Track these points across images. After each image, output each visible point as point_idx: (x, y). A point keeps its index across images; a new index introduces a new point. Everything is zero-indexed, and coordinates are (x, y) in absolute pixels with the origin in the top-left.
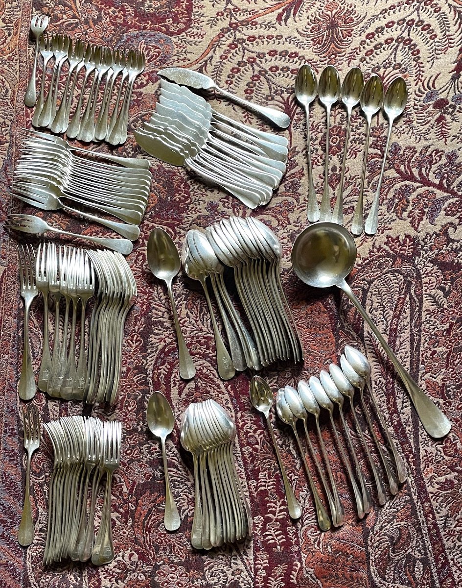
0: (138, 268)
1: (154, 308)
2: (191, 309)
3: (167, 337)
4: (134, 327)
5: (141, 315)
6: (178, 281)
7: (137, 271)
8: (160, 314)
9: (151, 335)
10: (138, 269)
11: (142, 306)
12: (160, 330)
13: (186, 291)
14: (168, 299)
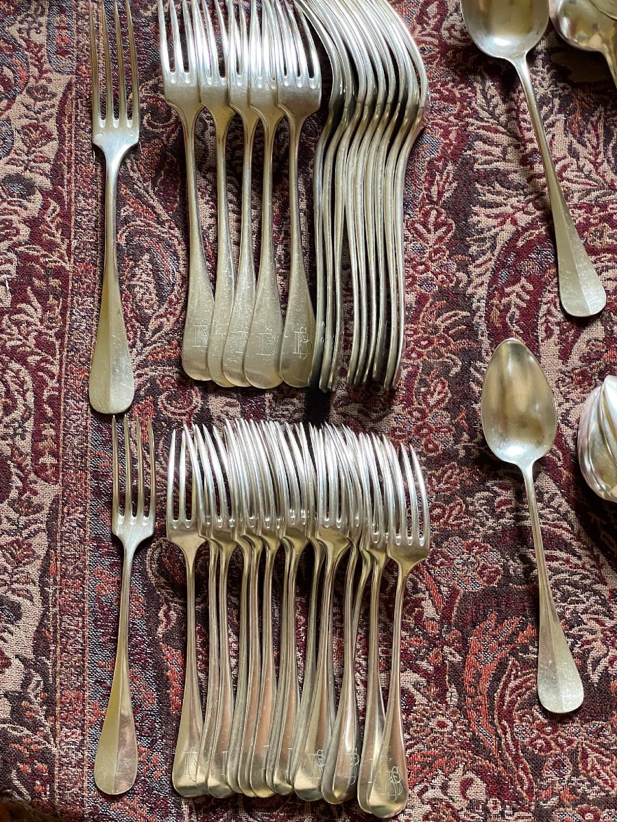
0: (430, 35)
1: (479, 138)
2: (581, 133)
3: (517, 209)
4: (428, 189)
5: (443, 157)
6: (539, 63)
7: (425, 42)
8: (497, 151)
9: (476, 209)
10: (428, 39)
11: (446, 134)
12: (499, 193)
13: (563, 88)
14: (513, 112)
